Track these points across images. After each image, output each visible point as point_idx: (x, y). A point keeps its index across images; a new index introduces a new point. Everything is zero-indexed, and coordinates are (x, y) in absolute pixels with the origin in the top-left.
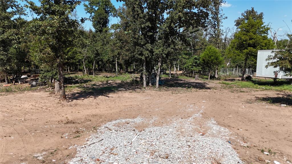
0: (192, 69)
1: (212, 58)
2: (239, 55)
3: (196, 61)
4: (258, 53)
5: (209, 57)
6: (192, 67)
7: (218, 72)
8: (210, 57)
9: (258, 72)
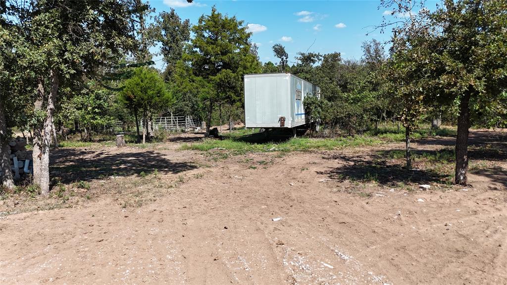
0: (95, 122)
1: (150, 92)
2: (203, 86)
3: (98, 102)
4: (246, 80)
5: (141, 92)
6: (94, 118)
7: (152, 125)
8: (144, 90)
9: (248, 118)
